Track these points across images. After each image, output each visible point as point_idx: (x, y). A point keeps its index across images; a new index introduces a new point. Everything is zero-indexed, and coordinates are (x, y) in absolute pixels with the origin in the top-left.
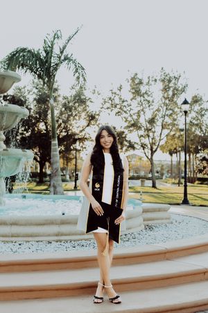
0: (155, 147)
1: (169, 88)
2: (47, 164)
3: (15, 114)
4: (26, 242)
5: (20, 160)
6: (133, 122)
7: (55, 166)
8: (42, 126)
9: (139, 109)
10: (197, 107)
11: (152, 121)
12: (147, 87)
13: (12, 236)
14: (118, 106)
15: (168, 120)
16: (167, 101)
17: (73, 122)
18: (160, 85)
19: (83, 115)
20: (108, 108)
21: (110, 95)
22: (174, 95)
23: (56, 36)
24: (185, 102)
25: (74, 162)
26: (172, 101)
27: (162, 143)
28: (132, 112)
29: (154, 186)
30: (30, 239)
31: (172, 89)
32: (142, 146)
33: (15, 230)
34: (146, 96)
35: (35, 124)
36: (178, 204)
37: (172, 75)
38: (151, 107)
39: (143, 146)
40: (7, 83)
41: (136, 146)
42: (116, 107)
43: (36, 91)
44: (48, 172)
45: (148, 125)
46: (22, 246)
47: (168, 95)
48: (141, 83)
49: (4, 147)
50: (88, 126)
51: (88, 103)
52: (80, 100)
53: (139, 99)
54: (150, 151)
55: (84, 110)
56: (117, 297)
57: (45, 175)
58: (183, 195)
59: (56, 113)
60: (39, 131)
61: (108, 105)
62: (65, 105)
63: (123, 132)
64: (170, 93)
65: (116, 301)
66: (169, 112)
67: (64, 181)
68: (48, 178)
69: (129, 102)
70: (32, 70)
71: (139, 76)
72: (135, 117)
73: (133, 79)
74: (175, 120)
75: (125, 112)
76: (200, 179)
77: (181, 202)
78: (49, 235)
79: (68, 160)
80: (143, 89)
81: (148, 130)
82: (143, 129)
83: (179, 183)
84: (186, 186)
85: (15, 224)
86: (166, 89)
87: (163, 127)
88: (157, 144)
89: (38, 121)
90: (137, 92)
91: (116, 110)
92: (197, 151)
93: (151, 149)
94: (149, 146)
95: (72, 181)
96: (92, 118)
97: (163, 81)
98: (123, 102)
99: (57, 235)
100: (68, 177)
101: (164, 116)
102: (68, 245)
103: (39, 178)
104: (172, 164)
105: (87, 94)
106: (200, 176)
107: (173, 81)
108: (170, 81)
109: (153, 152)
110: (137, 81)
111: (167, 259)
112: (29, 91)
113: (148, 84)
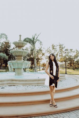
1: (61, 47)
2: (33, 65)
3: (26, 52)
4: (29, 86)
5: (27, 64)
7: (35, 65)
8: (32, 56)
9: (54, 52)
10: (67, 52)
11: (57, 55)
13: (26, 84)
15: (61, 54)
16: (60, 50)
17: (39, 55)
18: (59, 47)
19: (41, 53)
21: (47, 49)
22: (62, 49)
23: (36, 35)
24: (66, 50)
25: (39, 64)
27: (59, 60)
30: (30, 85)
33: (26, 82)
35: (30, 56)
37: (61, 44)
38: (57, 52)
40: (24, 45)
43: (30, 48)
44: (33, 66)
46: (28, 87)
48: (54, 46)
49: (23, 60)
50: (43, 56)
51: (42, 51)
52: (40, 50)
53: (54, 50)
55: (41, 52)
56: (56, 105)
57: (33, 67)
58: (65, 72)
59: (35, 53)
60: (31, 57)
61: (47, 51)
62: (37, 51)
64: (61, 48)
65: (56, 106)
66: (61, 53)
67: (37, 68)
68: (33, 68)
69: (52, 50)
70: (30, 43)
71: (54, 45)
73: (52, 45)
76: (68, 68)
78: (35, 84)
79: (38, 64)
80: (55, 47)
83: (63, 69)
84: (66, 70)
85: (26, 81)
86: (60, 47)
87: (60, 56)
89: (31, 55)
90: (54, 48)
91: (49, 52)
92: (67, 61)
95: (39, 68)
96: (43, 54)
99: (37, 84)
100: (38, 67)
101: (60, 54)
102: (40, 87)
103: (31, 68)
105: (42, 49)
106: (68, 67)
110: (53, 46)
111: (68, 91)
112: (29, 48)
113: (56, 46)
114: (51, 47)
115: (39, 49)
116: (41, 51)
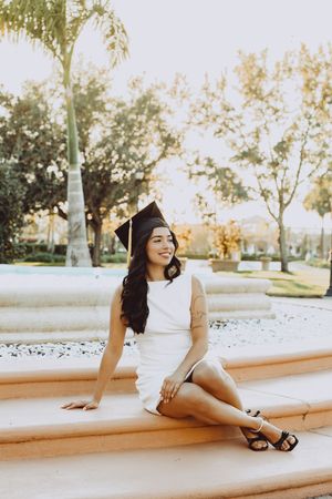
0: (286, 197)
1: (316, 85)
6: (246, 149)
11: (282, 148)
12: (274, 83)
14: (220, 120)
16: (312, 111)
18: (300, 80)
19: (157, 136)
20: (200, 123)
21: (203, 98)
22: (324, 96)
26: (322, 108)
28: (244, 131)
29: (284, 270)
31: (320, 86)
32: (263, 194)
34: (271, 99)
36: (318, 297)
37: (321, 60)
38: (280, 121)
39: (265, 194)
41: (250, 194)
42: (215, 120)
45: (276, 156)
47: (314, 97)
48: (261, 74)
50: (163, 155)
51: (162, 115)
53: (258, 105)
54: (278, 205)
61: (201, 117)
63: (228, 169)
64: (318, 94)
71: (259, 63)
72: (250, 141)
73: (247, 68)
74: (325, 146)
75: (232, 130)
77: (325, 293)
80: (266, 87)
81: (275, 164)
82: (265, 162)
86: (308, 87)
87: (303, 155)
88: (291, 191)
90: (254, 92)
91: (216, 127)
93: (281, 201)
94: (277, 195)
97: (305, 71)
98: (228, 110)
104: (322, 235)
107: (324, 71)
108: (317, 71)
109: (283, 206)
110: (255, 72)
112: (53, 91)
113: (276, 77)
114: (235, 83)
115: (138, 95)
116: (155, 111)
